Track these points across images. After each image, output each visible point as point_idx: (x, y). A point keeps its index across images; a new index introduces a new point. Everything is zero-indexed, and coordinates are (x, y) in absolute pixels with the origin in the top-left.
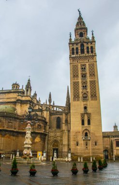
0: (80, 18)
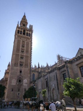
0: (24, 16)
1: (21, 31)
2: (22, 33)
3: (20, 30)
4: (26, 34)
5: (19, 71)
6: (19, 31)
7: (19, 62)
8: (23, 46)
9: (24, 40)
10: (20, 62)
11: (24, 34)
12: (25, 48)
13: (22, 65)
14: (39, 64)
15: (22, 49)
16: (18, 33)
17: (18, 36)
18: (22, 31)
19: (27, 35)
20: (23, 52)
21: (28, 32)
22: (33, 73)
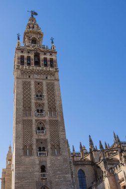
1: (29, 58)
2: (33, 62)
3: (26, 55)
4: (42, 63)
5: (38, 168)
6: (22, 58)
7: (35, 142)
8: (39, 96)
9: (38, 81)
10: (37, 140)
11: (37, 63)
12: (45, 101)
13: (44, 148)
14: (91, 141)
15: (36, 103)
16: (22, 63)
17: (23, 72)
18: (32, 56)
19: (46, 65)
20: (40, 111)
21: (48, 57)
22: (80, 168)
